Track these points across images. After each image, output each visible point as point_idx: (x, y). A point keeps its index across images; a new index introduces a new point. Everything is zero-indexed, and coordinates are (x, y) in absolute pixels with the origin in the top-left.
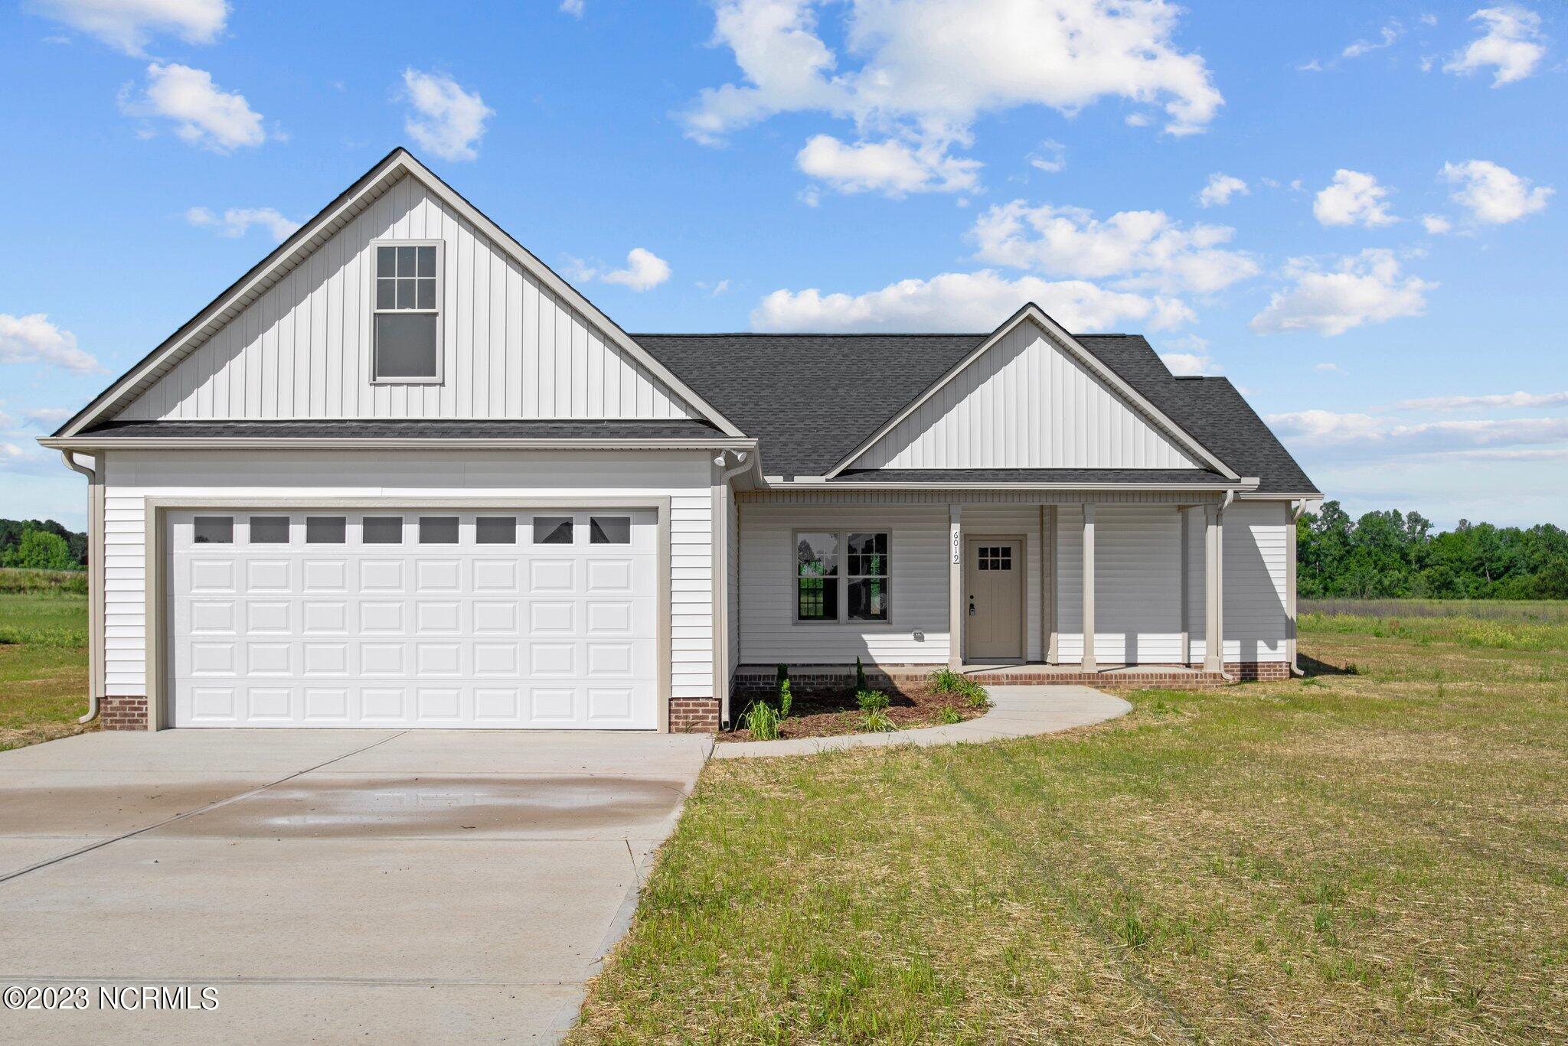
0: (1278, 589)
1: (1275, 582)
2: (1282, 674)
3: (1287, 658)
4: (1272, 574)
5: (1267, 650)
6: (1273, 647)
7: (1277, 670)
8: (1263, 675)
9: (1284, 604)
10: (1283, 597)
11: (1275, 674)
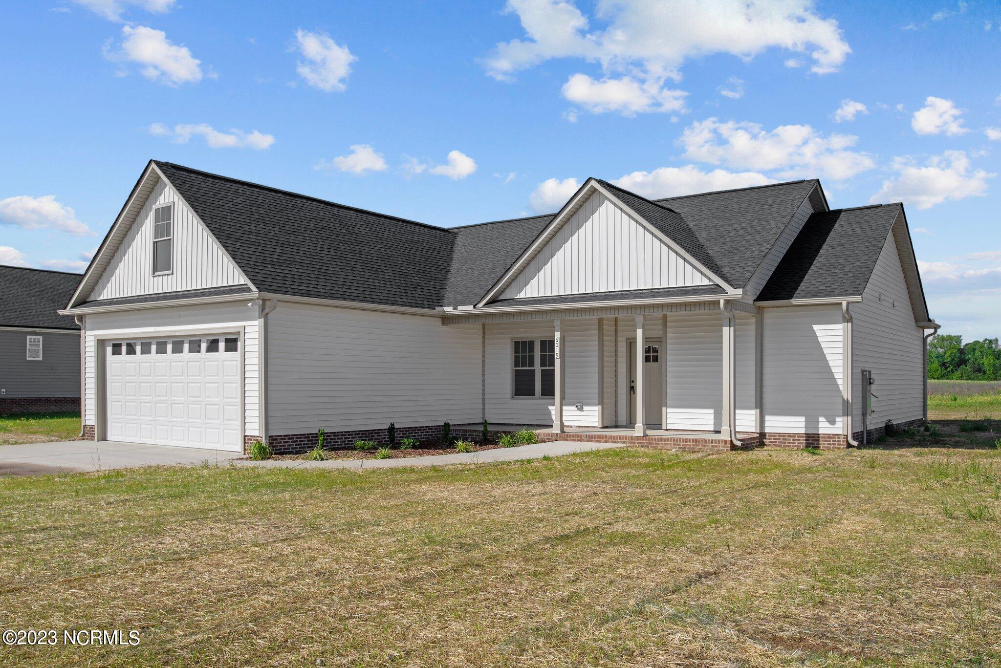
0: (836, 376)
1: (834, 370)
2: (840, 445)
3: (843, 431)
4: (831, 363)
5: (827, 425)
6: (833, 422)
7: (835, 441)
8: (824, 444)
9: (841, 388)
10: (840, 382)
11: (834, 444)
